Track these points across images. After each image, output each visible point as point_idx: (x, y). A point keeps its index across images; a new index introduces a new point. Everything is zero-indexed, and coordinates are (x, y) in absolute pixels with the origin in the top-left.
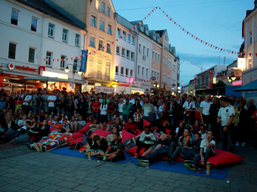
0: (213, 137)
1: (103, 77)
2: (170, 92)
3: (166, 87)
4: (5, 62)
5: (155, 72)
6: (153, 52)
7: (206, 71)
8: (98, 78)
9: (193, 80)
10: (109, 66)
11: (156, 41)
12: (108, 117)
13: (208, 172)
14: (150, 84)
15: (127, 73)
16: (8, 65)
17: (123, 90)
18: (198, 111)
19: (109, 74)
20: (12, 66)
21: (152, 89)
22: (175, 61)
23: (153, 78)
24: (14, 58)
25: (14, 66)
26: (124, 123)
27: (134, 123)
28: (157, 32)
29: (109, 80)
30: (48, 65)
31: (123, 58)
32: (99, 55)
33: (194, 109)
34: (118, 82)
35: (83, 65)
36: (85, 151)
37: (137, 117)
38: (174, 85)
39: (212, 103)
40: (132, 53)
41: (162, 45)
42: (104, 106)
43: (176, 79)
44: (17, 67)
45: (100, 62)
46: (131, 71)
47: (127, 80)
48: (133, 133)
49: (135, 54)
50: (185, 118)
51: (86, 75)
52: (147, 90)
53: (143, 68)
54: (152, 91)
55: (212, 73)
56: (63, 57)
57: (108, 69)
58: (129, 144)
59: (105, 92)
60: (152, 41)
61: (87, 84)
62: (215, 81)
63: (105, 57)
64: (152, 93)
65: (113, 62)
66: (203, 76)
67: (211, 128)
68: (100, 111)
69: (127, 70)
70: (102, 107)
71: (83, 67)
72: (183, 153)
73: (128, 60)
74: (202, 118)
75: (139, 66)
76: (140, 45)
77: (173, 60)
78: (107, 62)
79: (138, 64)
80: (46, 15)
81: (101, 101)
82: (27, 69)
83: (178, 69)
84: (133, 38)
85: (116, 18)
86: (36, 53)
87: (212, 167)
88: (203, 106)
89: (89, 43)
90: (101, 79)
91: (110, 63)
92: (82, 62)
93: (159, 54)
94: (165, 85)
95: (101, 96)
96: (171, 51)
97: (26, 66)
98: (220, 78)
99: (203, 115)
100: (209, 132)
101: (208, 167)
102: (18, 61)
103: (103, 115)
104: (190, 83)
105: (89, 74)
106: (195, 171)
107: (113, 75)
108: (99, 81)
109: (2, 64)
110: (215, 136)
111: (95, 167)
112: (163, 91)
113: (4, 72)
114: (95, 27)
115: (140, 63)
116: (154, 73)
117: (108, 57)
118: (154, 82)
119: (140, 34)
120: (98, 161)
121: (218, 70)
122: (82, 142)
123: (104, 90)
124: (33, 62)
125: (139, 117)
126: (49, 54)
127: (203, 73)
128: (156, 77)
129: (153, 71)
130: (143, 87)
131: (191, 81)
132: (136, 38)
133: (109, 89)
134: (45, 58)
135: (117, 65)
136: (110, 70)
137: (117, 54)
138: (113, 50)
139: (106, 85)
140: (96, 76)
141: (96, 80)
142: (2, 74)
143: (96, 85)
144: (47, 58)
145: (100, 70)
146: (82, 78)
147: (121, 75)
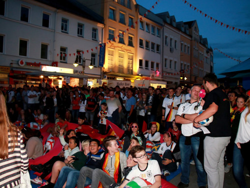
1: (125, 71)
3: (197, 79)
4: (16, 59)
5: (185, 65)
6: (182, 44)
8: (119, 72)
10: (132, 59)
11: (185, 33)
15: (152, 67)
16: (18, 62)
19: (132, 68)
20: (22, 63)
21: (181, 82)
22: (207, 52)
24: (25, 55)
25: (24, 63)
28: (185, 23)
29: (132, 74)
30: (62, 61)
31: (147, 51)
32: (120, 49)
35: (101, 59)
40: (158, 46)
41: (191, 36)
43: (209, 71)
44: (28, 64)
45: (121, 56)
46: (157, 65)
49: (161, 47)
51: (105, 69)
52: (176, 83)
53: (171, 61)
56: (78, 52)
57: (131, 63)
60: (180, 33)
61: (106, 78)
63: (127, 50)
65: (136, 55)
69: (152, 63)
71: (101, 61)
73: (153, 53)
75: (166, 60)
76: (166, 37)
77: (205, 51)
78: (129, 56)
79: (165, 57)
80: (58, 10)
82: (39, 65)
83: (212, 61)
84: (159, 30)
85: (138, 10)
86: (49, 49)
89: (107, 37)
90: (123, 73)
91: (132, 56)
92: (100, 56)
93: (189, 46)
94: (196, 77)
96: (202, 42)
97: (37, 62)
102: (29, 57)
105: (108, 68)
107: (136, 68)
108: (121, 75)
109: (12, 61)
113: (14, 69)
114: (115, 20)
115: (167, 55)
116: (183, 66)
117: (130, 51)
119: (166, 25)
123: (118, 84)
124: (47, 58)
126: (63, 50)
129: (182, 64)
132: (162, 30)
133: (123, 82)
134: (59, 54)
135: (141, 59)
136: (132, 64)
137: (140, 47)
138: (136, 43)
139: (129, 79)
140: (116, 70)
141: (117, 74)
142: (12, 71)
143: (117, 79)
144: (61, 53)
145: (121, 64)
146: (101, 73)
147: (146, 69)
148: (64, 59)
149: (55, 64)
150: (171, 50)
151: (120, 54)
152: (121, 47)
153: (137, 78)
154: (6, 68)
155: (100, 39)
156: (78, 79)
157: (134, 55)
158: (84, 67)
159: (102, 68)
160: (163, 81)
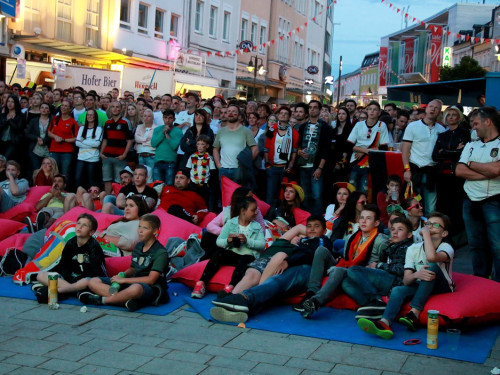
0: (445, 234)
1: (79, 36)
2: (299, 93)
3: (287, 74)
5: (254, 24)
7: (422, 26)
8: (59, 37)
9: (375, 55)
12: (105, 168)
13: (431, 340)
14: (233, 63)
15: (158, 26)
17: (147, 82)
18: (398, 152)
19: (100, 25)
21: (239, 81)
23: (246, 45)
26: (159, 188)
27: (191, 186)
29: (99, 47)
33: (385, 147)
34: (129, 54)
36: (34, 278)
37: (200, 169)
38: (312, 70)
39: (441, 129)
42: (90, 133)
43: (320, 50)
46: (174, 18)
47: (159, 49)
48: (190, 219)
50: (353, 175)
51: (18, 25)
52: (224, 83)
53: (213, 9)
54: (241, 88)
55: (439, 32)
58: (181, 255)
59: (87, 89)
62: (448, 58)
64: (242, 94)
66: (410, 43)
67: (438, 207)
68: (76, 150)
69: (159, 14)
70: (84, 135)
72: (352, 283)
74: (407, 175)
75: (199, 3)
81: (80, 114)
83: (329, 15)
87: (445, 325)
88: (414, 136)
90: (73, 42)
94: (283, 68)
95: (78, 98)
98: (466, 51)
99: (413, 167)
100: (433, 220)
101: (432, 325)
103: (86, 163)
104: (363, 66)
105: (27, 23)
106: (392, 337)
110: (453, 233)
111: (74, 327)
112: (278, 90)
116: (248, 26)
118: (247, 57)
120: (84, 309)
121: (462, 22)
122: (24, 249)
123: (85, 79)
125: (204, 166)
127: (411, 31)
128: (256, 42)
130: (214, 73)
131: (367, 57)
133: (100, 75)
136: (100, 12)
146: (4, 36)
147: (140, 31)
153: (114, 61)
159: (8, 21)
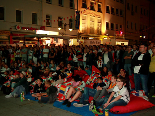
1: (95, 32)
6: (142, 9)
15: (117, 28)
16: (16, 27)
19: (101, 29)
20: (18, 28)
24: (20, 21)
25: (20, 28)
29: (101, 34)
31: (112, 15)
32: (91, 15)
34: (108, 35)
35: (77, 23)
40: (121, 11)
44: (23, 28)
45: (92, 20)
51: (81, 31)
56: (60, 18)
61: (81, 38)
63: (97, 15)
65: (104, 19)
71: (77, 25)
73: (117, 16)
75: (128, 22)
76: (128, 4)
78: (98, 20)
82: (31, 29)
86: (38, 16)
89: (81, 5)
90: (94, 34)
91: (101, 21)
92: (76, 21)
97: (30, 27)
102: (23, 23)
107: (104, 30)
108: (92, 35)
109: (11, 26)
113: (13, 33)
124: (36, 24)
126: (48, 17)
129: (141, 25)
134: (45, 20)
135: (107, 22)
136: (101, 26)
137: (107, 12)
138: (104, 9)
139: (98, 38)
140: (89, 31)
141: (90, 34)
142: (12, 34)
143: (89, 39)
144: (47, 19)
145: (92, 26)
146: (77, 34)
147: (112, 30)
148: (49, 24)
149: (43, 28)
150: (132, 14)
151: (91, 18)
152: (92, 13)
153: (105, 37)
154: (7, 32)
155: (76, 8)
156: (63, 40)
157: (102, 19)
158: (65, 30)
159: (78, 30)
160: (126, 39)
